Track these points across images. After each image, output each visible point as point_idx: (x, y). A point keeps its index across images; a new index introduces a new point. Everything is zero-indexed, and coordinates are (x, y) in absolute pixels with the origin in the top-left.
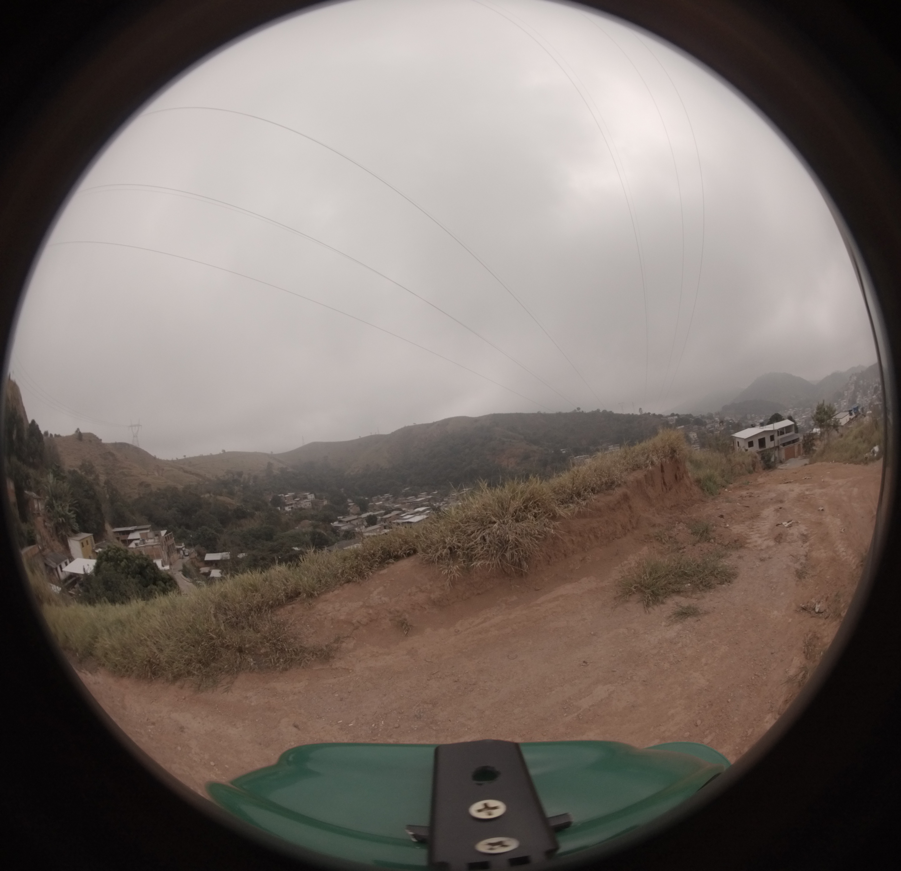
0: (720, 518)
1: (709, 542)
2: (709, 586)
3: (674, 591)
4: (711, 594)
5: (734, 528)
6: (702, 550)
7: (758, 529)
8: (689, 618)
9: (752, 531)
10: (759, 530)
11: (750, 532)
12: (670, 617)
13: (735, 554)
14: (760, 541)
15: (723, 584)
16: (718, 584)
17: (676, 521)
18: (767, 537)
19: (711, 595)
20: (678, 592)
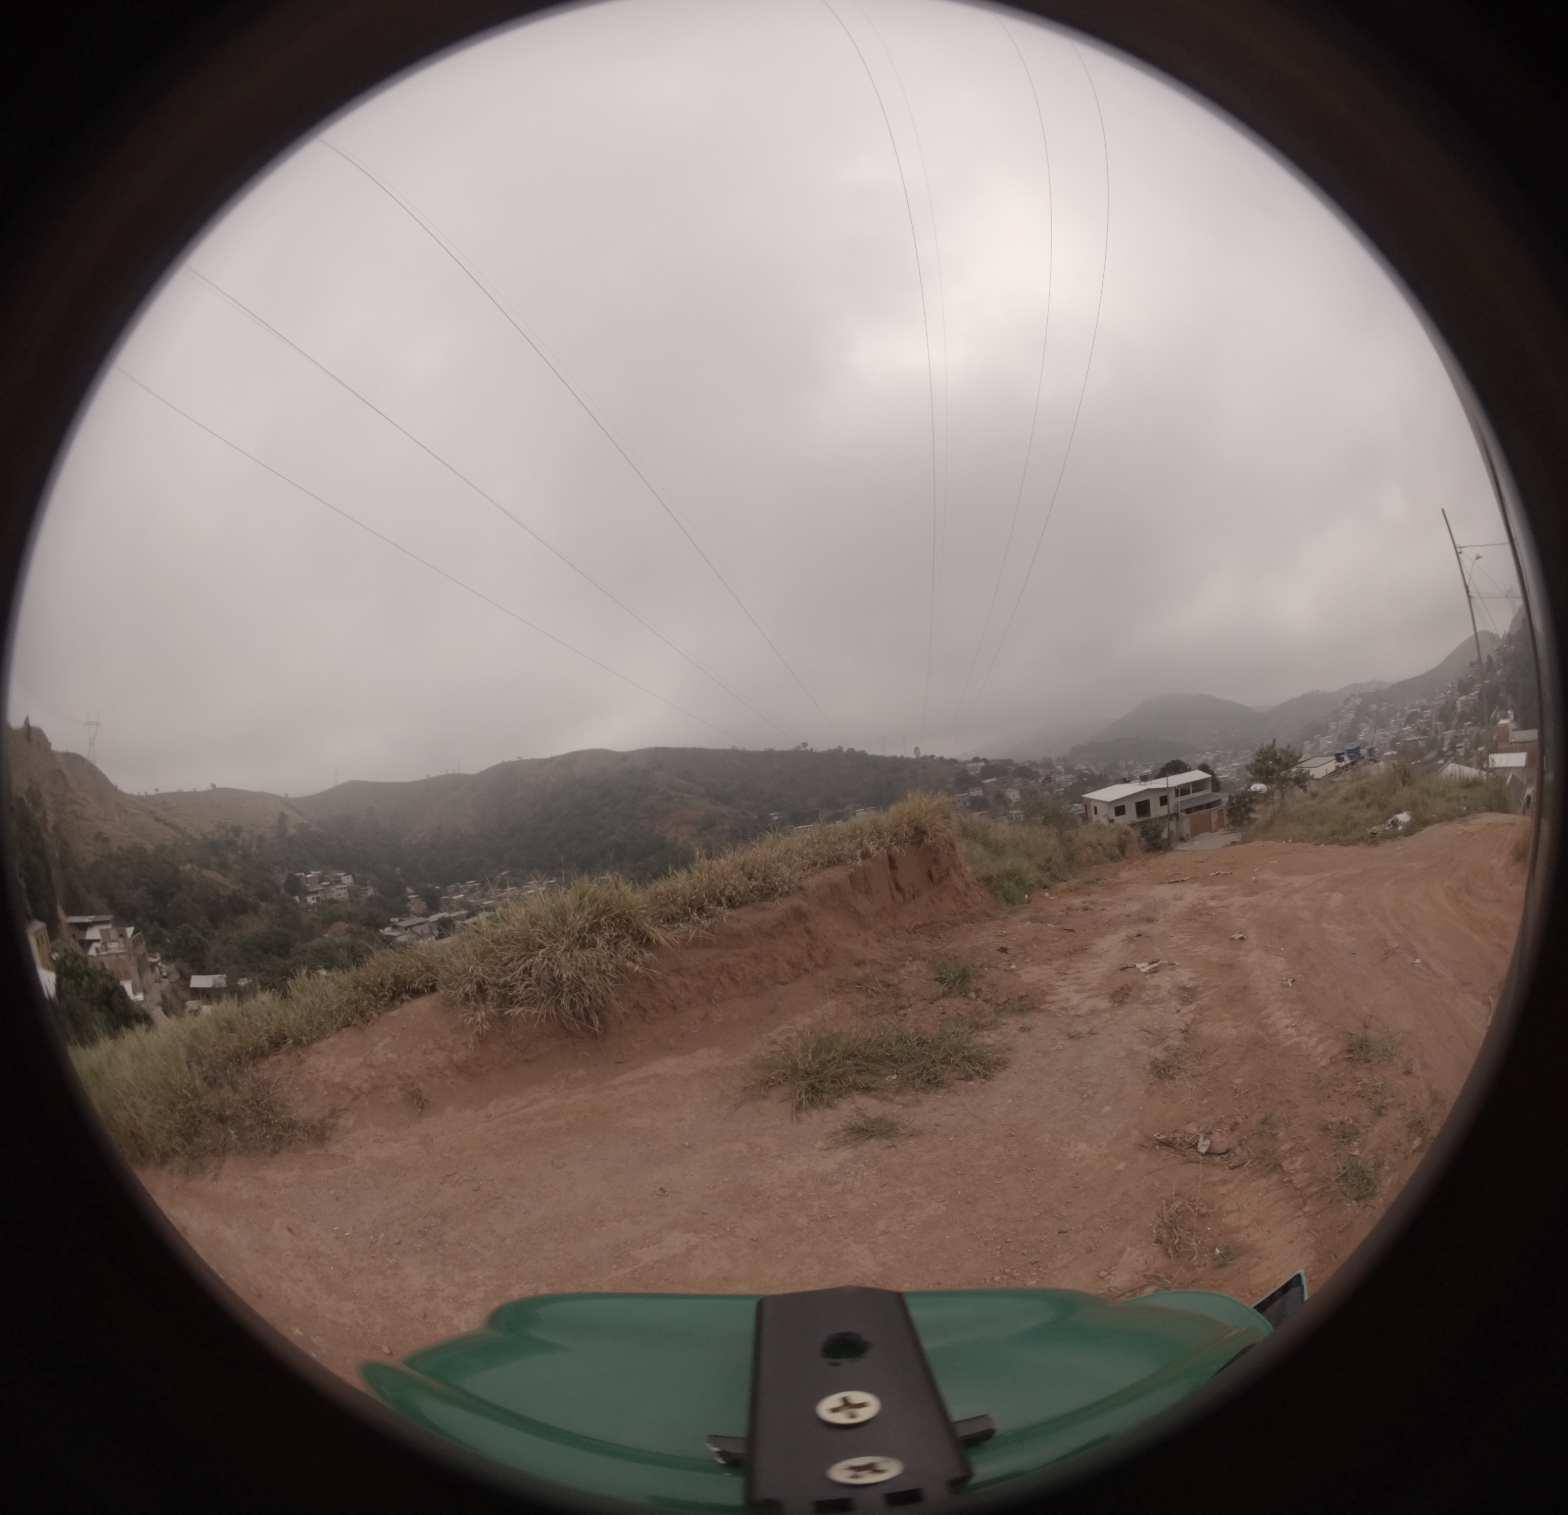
0: (999, 952)
1: (965, 996)
2: (934, 1083)
3: (855, 1087)
4: (939, 1097)
5: (1026, 973)
6: (943, 1013)
7: (1079, 975)
8: (872, 1141)
9: (1064, 980)
10: (1080, 978)
11: (1057, 981)
12: (835, 1133)
13: (1012, 1023)
14: (1076, 999)
15: (971, 1079)
16: (958, 1079)
17: (910, 955)
18: (1096, 992)
19: (938, 1099)
20: (867, 1090)
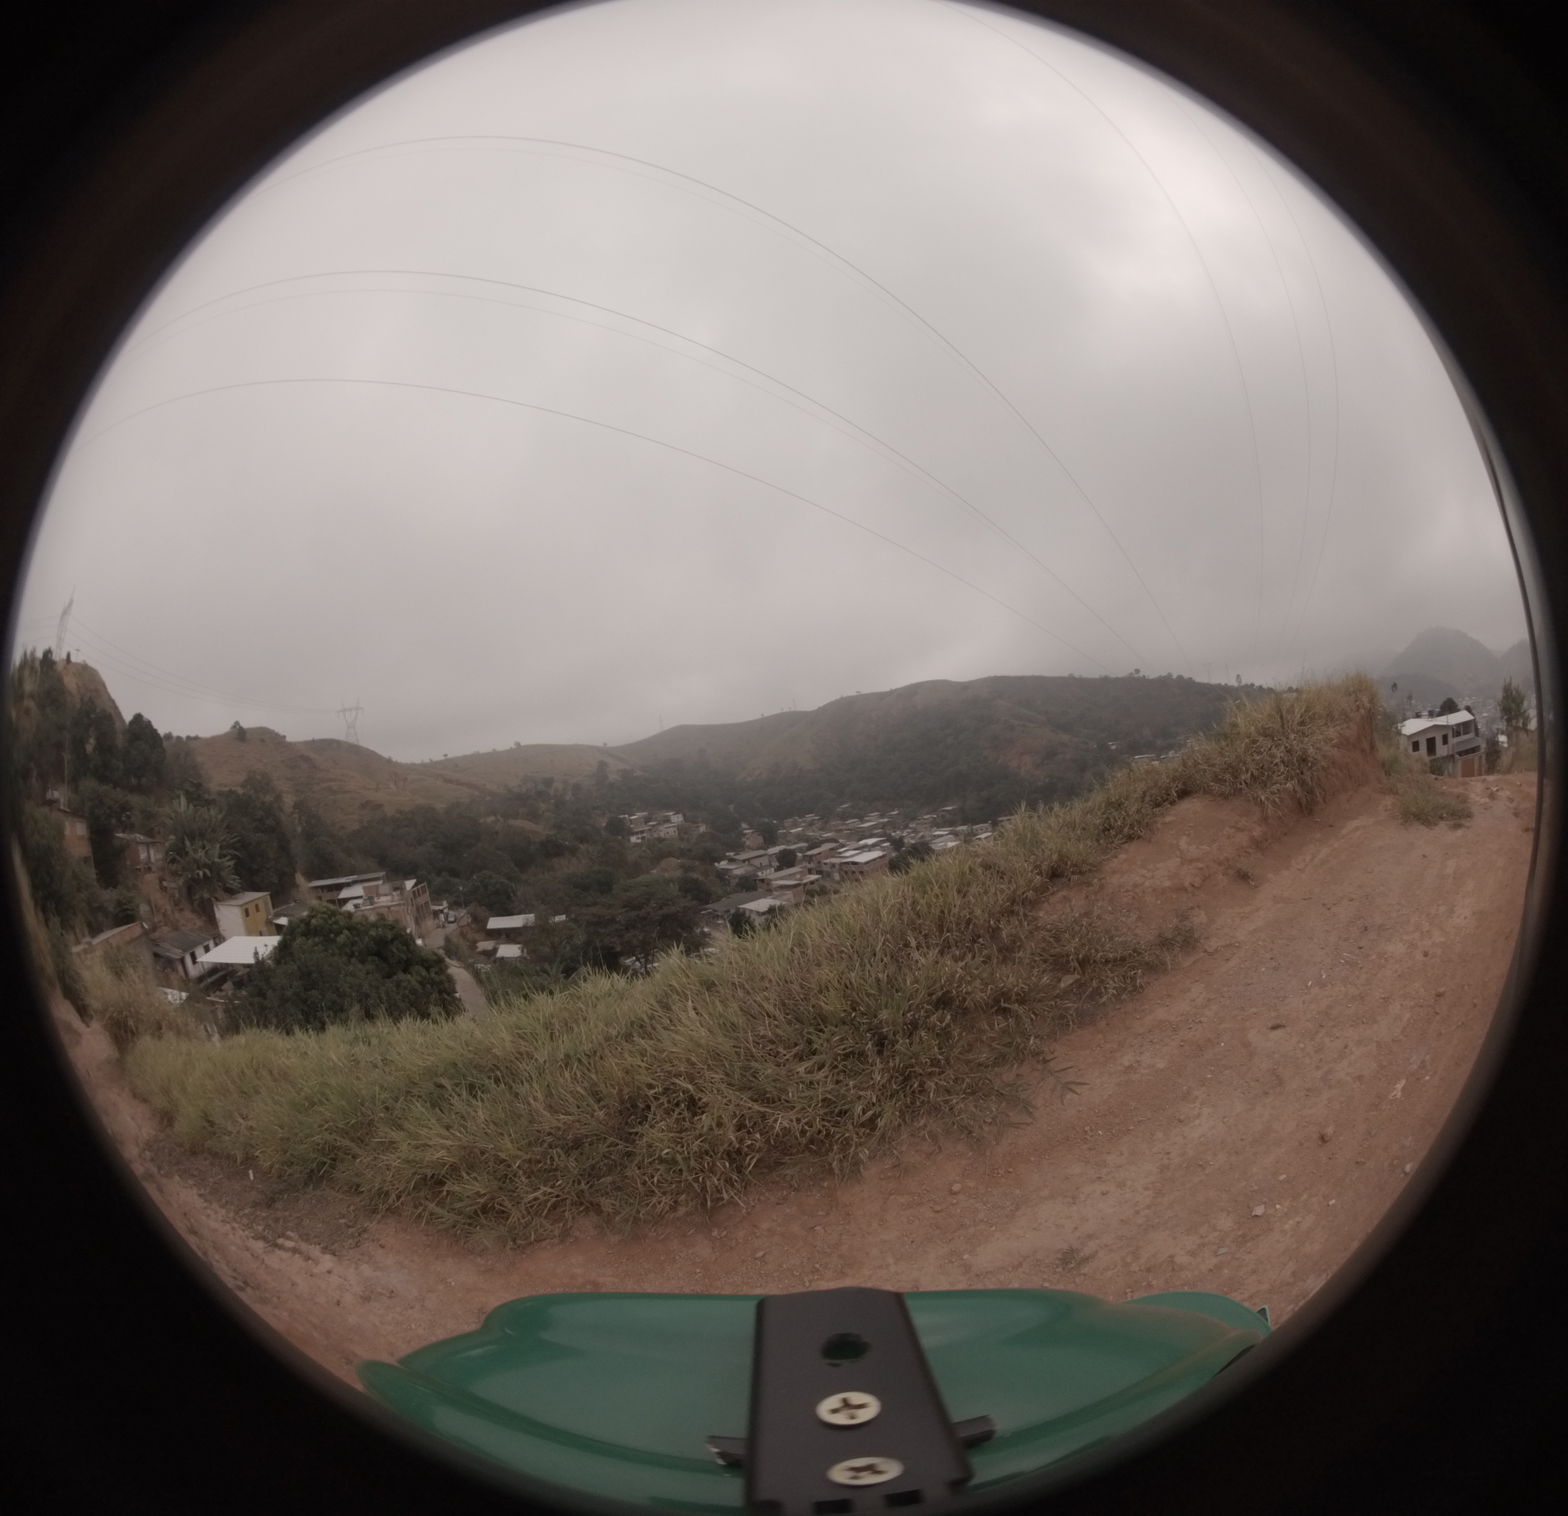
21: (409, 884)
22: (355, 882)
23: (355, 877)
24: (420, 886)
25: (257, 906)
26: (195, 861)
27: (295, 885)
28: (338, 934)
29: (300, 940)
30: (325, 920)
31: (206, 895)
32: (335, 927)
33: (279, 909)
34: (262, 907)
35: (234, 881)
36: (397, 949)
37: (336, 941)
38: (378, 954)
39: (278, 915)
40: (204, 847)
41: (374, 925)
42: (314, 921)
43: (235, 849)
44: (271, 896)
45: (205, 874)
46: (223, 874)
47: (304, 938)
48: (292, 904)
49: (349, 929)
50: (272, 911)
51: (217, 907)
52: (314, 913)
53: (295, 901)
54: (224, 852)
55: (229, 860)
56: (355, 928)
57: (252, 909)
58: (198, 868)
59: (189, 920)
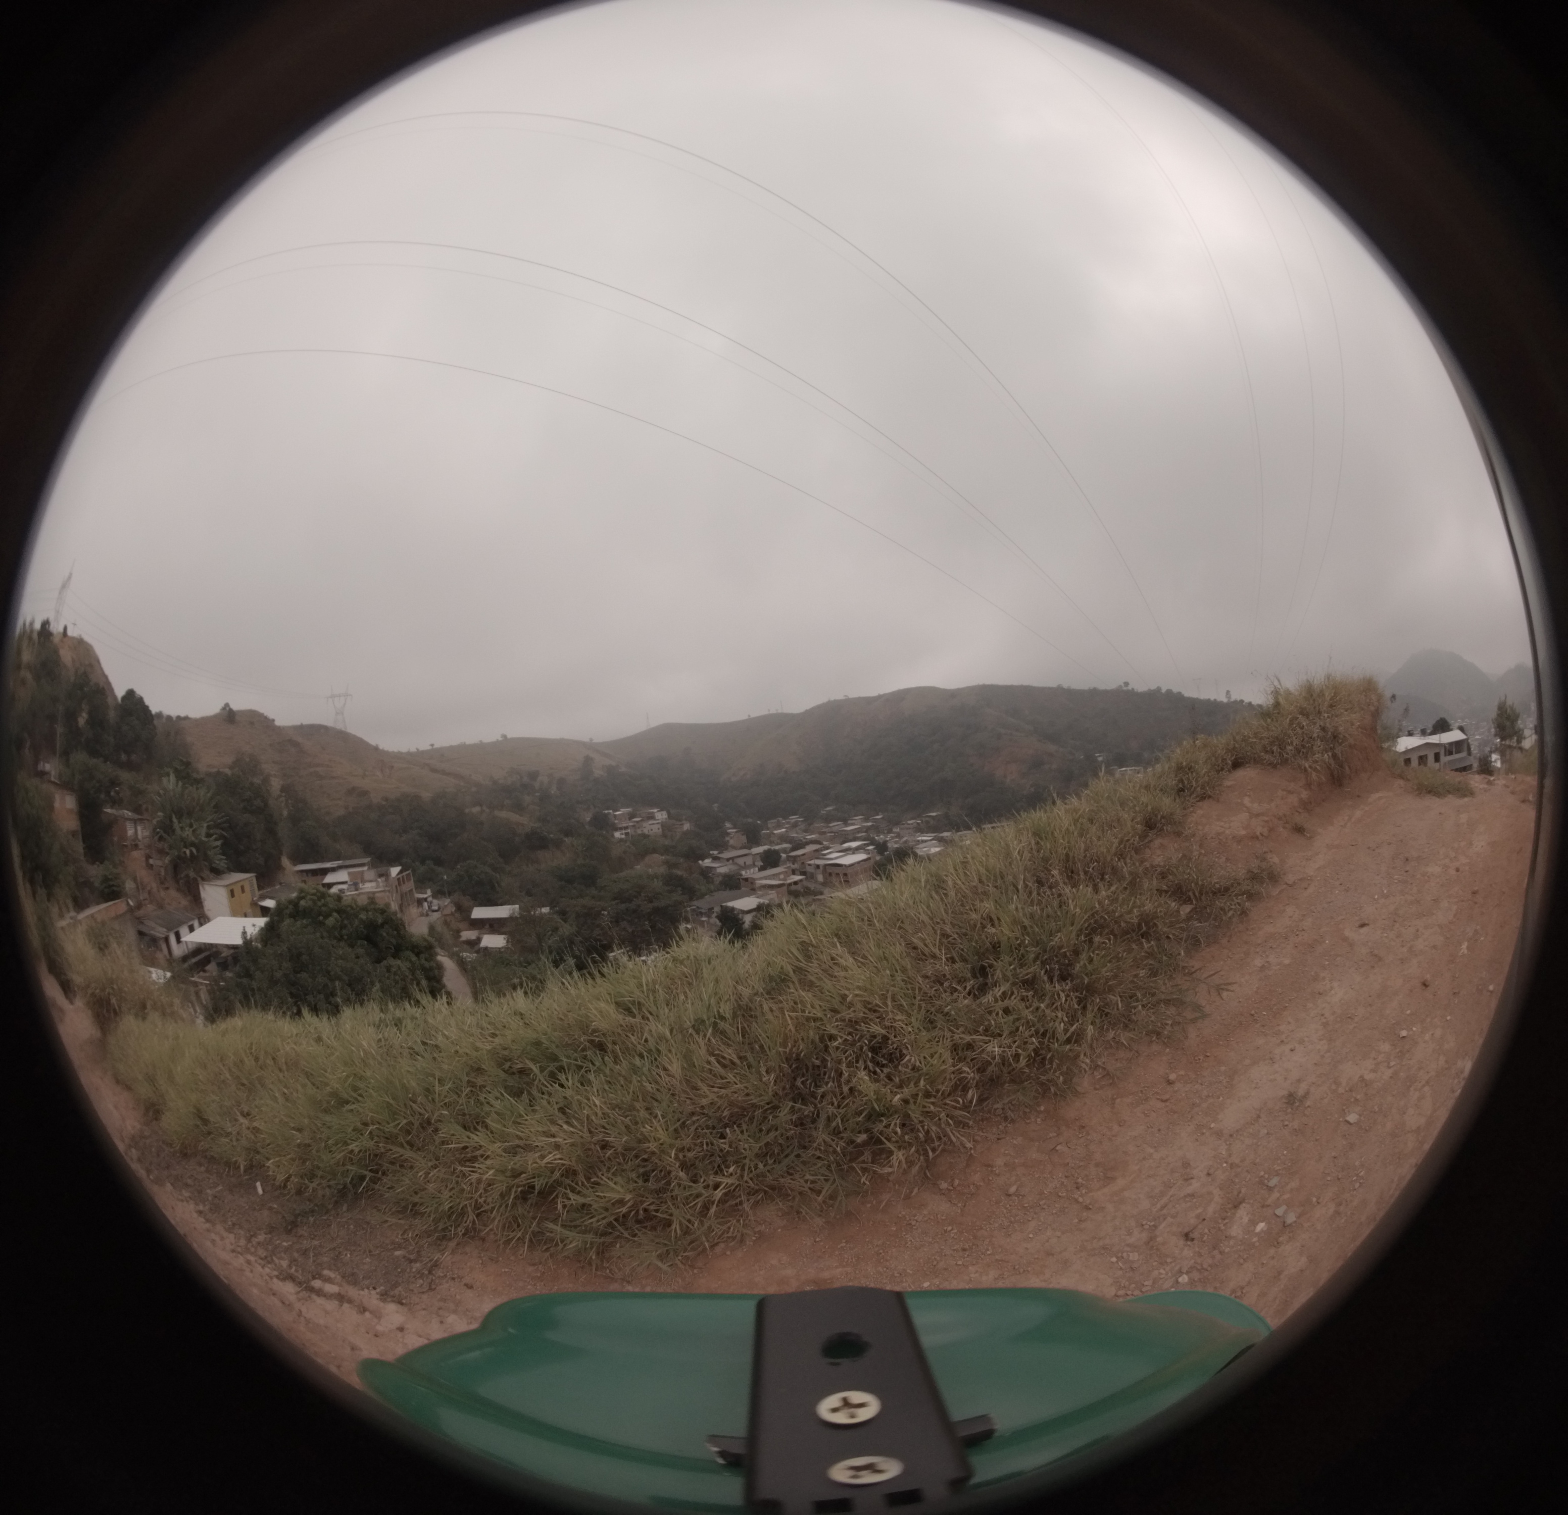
21: (395, 871)
22: (340, 868)
23: (340, 862)
24: (404, 874)
25: (242, 888)
26: (182, 839)
27: (280, 868)
28: (328, 915)
29: (287, 921)
30: (314, 902)
31: (192, 874)
32: (324, 909)
33: (265, 891)
34: (247, 888)
35: (220, 861)
36: (387, 934)
37: (324, 924)
38: (368, 939)
39: (263, 898)
40: (191, 826)
41: (365, 909)
42: (302, 903)
43: (223, 829)
44: (257, 878)
45: (191, 852)
46: (210, 853)
47: (292, 919)
48: (277, 887)
49: (339, 911)
50: (257, 893)
51: (203, 887)
52: (303, 894)
53: (281, 884)
54: (212, 831)
55: (216, 840)
56: (345, 911)
57: (237, 891)
58: (186, 847)
59: (175, 899)
